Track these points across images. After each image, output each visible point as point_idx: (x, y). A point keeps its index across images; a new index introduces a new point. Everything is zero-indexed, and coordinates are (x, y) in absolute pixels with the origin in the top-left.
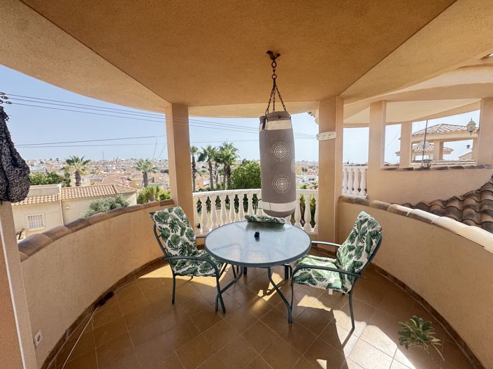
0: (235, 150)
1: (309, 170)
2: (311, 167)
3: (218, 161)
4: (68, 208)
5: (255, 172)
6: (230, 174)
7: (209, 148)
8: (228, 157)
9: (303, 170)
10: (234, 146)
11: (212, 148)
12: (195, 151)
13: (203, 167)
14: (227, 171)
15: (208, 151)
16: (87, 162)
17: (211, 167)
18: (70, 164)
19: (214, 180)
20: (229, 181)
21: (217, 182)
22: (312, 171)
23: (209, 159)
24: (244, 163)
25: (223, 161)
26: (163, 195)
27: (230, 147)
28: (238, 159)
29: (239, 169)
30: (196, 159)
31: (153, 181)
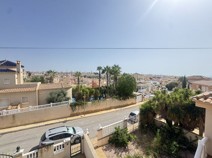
0: (120, 68)
1: (153, 79)
2: (154, 77)
3: (111, 73)
4: (40, 93)
5: (130, 80)
6: (117, 80)
7: (107, 67)
8: (116, 71)
9: (150, 78)
10: (119, 66)
11: (109, 67)
12: (100, 69)
13: (104, 76)
14: (116, 79)
15: (107, 69)
16: (55, 72)
17: (107, 76)
18: (49, 73)
19: (109, 82)
20: (116, 83)
21: (110, 83)
22: (155, 79)
23: (107, 72)
24: (124, 74)
25: (114, 74)
26: (84, 90)
27: (117, 66)
28: (121, 73)
29: (121, 78)
30: (101, 72)
31: (82, 82)
